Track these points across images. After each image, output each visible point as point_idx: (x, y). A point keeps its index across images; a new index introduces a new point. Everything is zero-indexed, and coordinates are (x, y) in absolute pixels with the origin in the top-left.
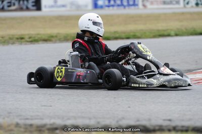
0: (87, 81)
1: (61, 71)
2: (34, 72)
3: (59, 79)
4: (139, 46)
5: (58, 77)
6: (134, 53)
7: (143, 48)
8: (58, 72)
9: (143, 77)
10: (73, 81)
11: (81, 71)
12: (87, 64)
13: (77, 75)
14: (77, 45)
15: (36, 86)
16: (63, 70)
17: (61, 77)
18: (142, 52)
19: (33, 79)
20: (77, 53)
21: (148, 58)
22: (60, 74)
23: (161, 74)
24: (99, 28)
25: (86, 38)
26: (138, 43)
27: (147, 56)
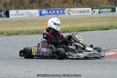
0: (48, 55)
1: (35, 50)
2: (23, 50)
3: (34, 54)
4: (76, 36)
5: (33, 53)
6: (73, 39)
7: (78, 37)
8: (34, 50)
9: (76, 52)
10: (41, 55)
11: (45, 50)
12: (50, 46)
13: (42, 52)
14: (45, 36)
15: (23, 57)
16: (36, 49)
17: (35, 53)
18: (77, 39)
19: (22, 54)
20: (45, 40)
21: (80, 42)
22: (35, 51)
23: (86, 51)
24: (57, 27)
25: (50, 32)
26: (76, 34)
27: (80, 41)
